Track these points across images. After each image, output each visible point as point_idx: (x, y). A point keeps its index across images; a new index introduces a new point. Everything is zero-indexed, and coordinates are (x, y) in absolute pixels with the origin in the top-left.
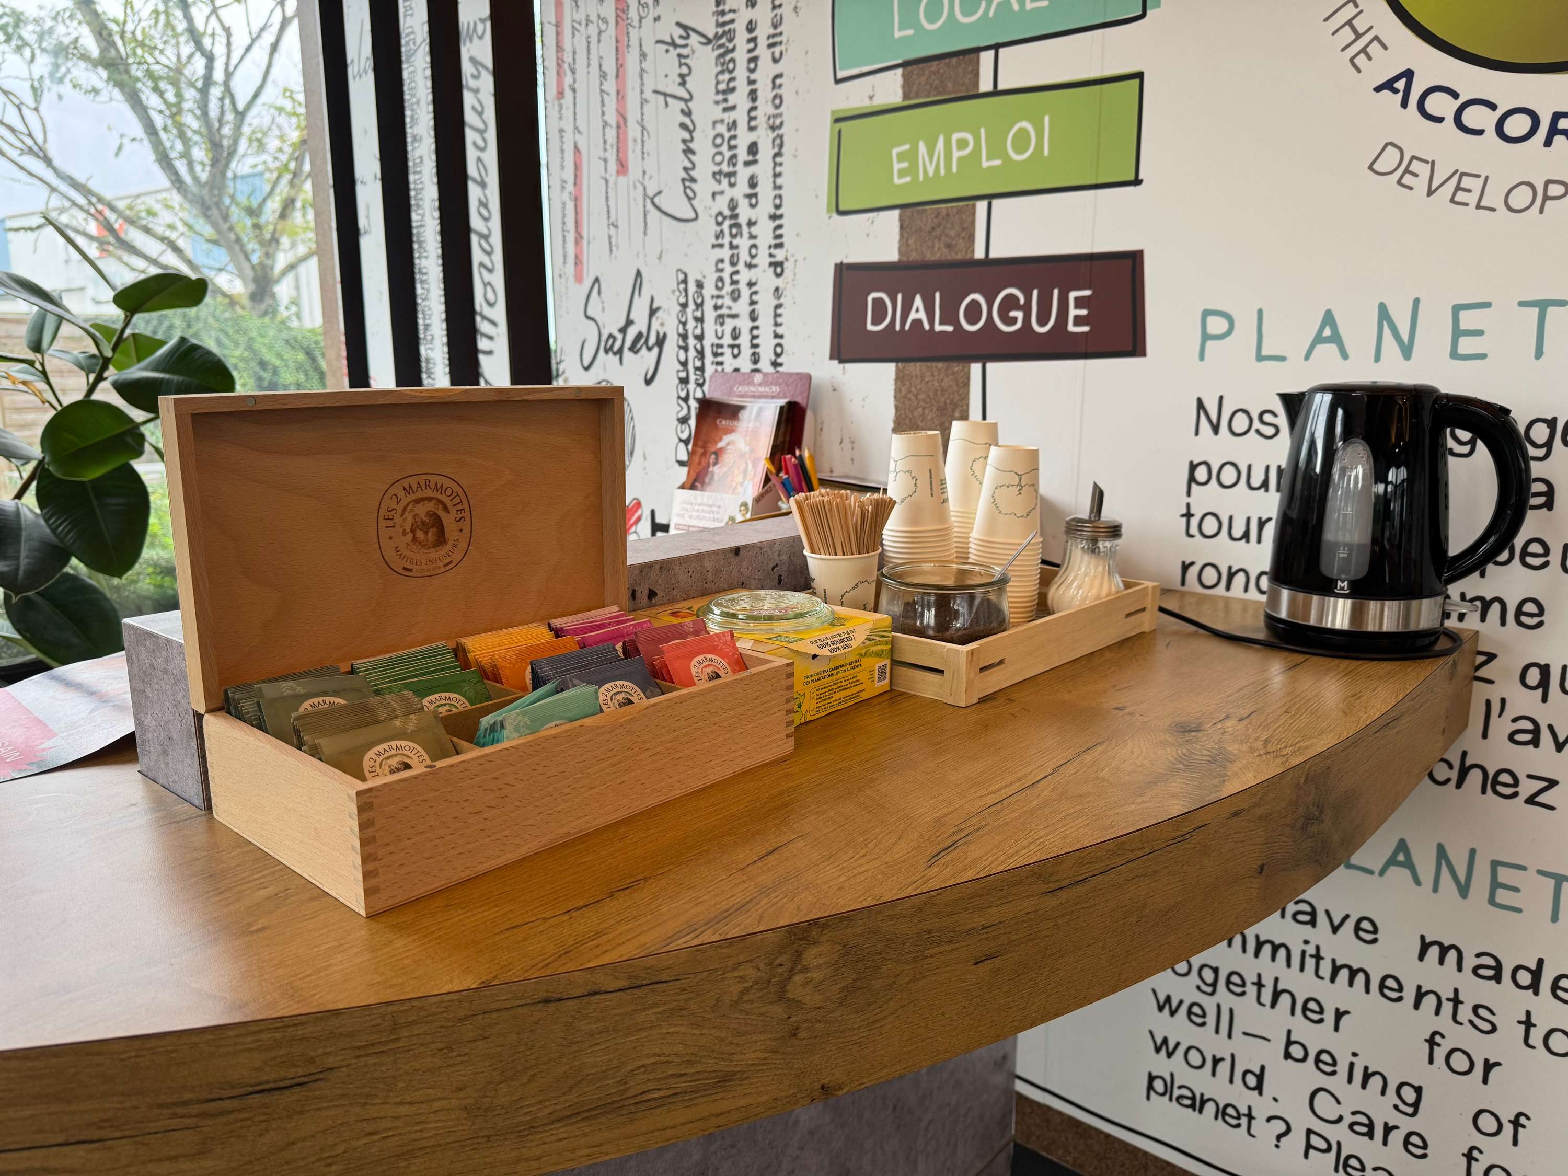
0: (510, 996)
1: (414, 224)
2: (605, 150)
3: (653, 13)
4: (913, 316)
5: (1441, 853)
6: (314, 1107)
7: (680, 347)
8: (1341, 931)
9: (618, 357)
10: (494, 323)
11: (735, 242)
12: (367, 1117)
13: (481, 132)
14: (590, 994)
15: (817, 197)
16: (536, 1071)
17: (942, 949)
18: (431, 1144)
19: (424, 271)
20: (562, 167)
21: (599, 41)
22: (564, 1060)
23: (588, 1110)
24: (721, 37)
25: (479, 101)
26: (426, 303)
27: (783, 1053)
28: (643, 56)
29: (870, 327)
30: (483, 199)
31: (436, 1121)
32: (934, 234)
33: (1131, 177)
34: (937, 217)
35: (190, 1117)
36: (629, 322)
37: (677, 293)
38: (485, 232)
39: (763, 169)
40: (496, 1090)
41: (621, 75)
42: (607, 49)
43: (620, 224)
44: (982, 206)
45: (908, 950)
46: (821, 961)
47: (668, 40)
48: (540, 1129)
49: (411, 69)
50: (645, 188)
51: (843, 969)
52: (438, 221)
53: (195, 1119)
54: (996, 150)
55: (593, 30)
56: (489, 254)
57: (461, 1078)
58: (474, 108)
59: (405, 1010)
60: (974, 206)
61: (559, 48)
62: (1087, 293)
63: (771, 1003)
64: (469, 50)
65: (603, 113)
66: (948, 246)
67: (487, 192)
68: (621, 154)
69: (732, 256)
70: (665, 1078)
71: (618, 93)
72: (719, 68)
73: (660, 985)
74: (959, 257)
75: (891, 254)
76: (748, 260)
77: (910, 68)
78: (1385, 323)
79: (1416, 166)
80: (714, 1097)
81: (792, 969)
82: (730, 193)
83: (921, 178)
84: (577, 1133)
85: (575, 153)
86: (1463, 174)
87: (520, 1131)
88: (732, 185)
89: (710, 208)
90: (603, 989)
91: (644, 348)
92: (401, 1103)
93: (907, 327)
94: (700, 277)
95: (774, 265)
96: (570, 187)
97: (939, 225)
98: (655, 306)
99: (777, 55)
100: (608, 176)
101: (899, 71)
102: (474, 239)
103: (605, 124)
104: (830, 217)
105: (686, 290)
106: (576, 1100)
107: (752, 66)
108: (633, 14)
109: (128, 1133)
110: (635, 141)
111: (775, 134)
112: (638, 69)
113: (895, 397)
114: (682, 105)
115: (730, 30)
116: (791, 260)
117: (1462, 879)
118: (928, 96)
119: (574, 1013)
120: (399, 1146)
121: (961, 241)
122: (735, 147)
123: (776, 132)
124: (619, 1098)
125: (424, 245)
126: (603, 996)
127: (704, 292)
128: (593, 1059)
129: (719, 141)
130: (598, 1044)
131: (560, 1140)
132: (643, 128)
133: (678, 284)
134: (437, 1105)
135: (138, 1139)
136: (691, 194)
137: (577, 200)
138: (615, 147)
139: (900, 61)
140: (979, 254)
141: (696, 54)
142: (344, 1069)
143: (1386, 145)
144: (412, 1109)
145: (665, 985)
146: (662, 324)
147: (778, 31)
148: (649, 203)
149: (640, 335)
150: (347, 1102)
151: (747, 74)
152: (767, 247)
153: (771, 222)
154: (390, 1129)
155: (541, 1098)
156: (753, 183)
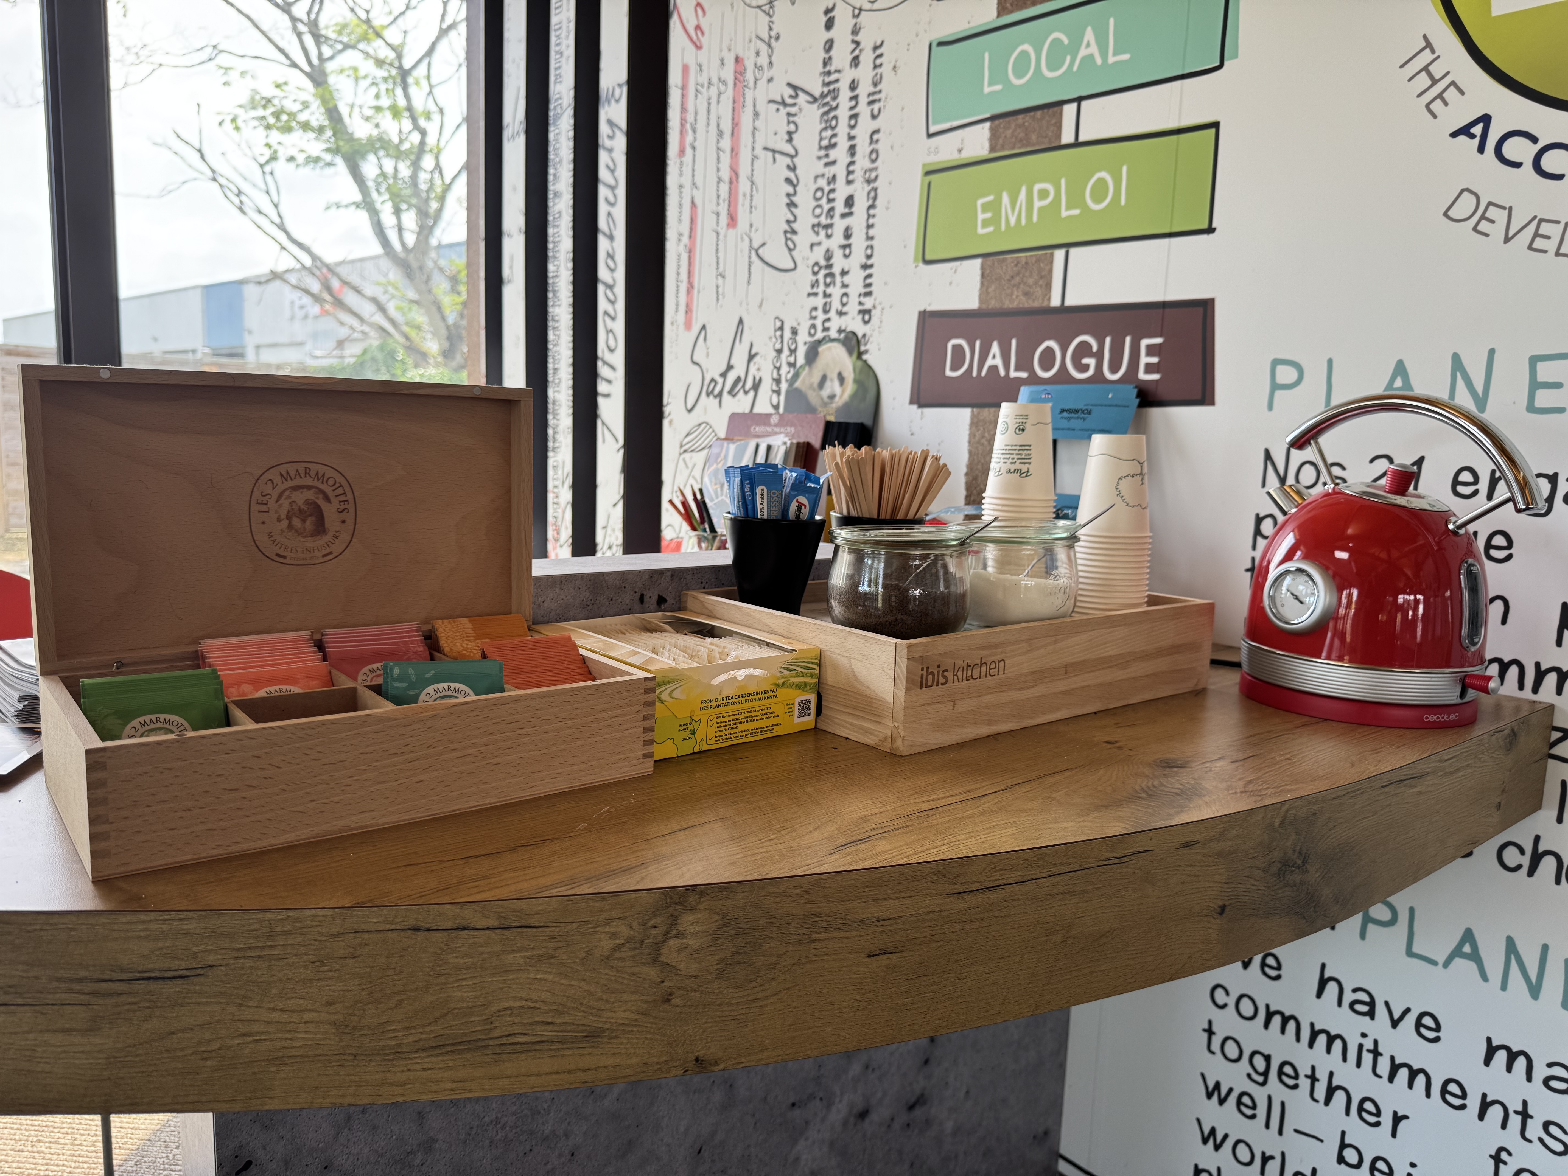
0: (381, 919)
1: (550, 275)
2: (718, 204)
3: (767, 75)
4: (990, 362)
5: (1511, 947)
6: (193, 1000)
7: (774, 391)
8: (1402, 1025)
9: (718, 400)
10: (613, 368)
11: (829, 291)
12: (243, 1017)
13: (612, 188)
14: (458, 929)
15: (905, 247)
16: (403, 997)
17: (831, 935)
18: (299, 1054)
19: (556, 318)
20: (680, 221)
21: (718, 102)
22: (431, 990)
23: (453, 1044)
24: (826, 96)
25: (613, 160)
26: (557, 348)
27: (655, 1018)
28: (756, 114)
29: (949, 373)
30: (611, 252)
31: (306, 1032)
32: (1013, 282)
33: (1205, 226)
34: (1016, 265)
35: (83, 994)
36: (730, 367)
37: (774, 340)
38: (610, 282)
39: (858, 221)
40: (364, 1010)
41: (735, 133)
42: (725, 109)
43: (727, 274)
44: (1059, 254)
45: (793, 931)
46: (697, 929)
47: (779, 99)
48: (404, 1056)
49: (557, 131)
50: (751, 240)
51: (722, 941)
52: (571, 272)
53: (87, 997)
54: (1075, 200)
55: (714, 91)
56: (613, 303)
57: (331, 993)
58: (608, 166)
59: (281, 919)
60: (1052, 255)
61: (684, 109)
62: (1158, 340)
63: (644, 964)
64: (607, 113)
65: (718, 170)
66: (1026, 294)
67: (615, 244)
68: (731, 208)
69: (825, 304)
70: (531, 1024)
71: (732, 150)
72: (823, 125)
73: (529, 930)
74: (1036, 304)
75: (972, 302)
76: (840, 308)
77: (997, 122)
78: (1458, 374)
79: (1492, 213)
80: (581, 1051)
81: (668, 932)
82: (827, 244)
83: (1003, 227)
84: (441, 1066)
85: (692, 208)
86: (1541, 221)
87: (385, 1055)
88: (829, 236)
89: (808, 259)
90: (472, 925)
91: (741, 392)
92: (274, 1009)
93: (984, 373)
94: (795, 325)
95: (863, 312)
96: (685, 239)
97: (1018, 274)
98: (753, 352)
99: (876, 112)
100: (719, 229)
101: (987, 125)
102: (601, 289)
103: (720, 180)
104: (916, 267)
105: (782, 337)
106: (442, 1032)
107: (853, 122)
108: (749, 76)
109: (30, 1001)
110: (745, 195)
111: (870, 187)
112: (751, 127)
113: (970, 442)
114: (788, 161)
115: (834, 89)
116: (879, 308)
117: (1533, 978)
118: (1013, 148)
119: (442, 945)
120: (270, 1051)
121: (1038, 289)
122: (833, 200)
123: (872, 185)
124: (484, 1037)
125: (558, 295)
126: (472, 932)
127: (798, 338)
128: (460, 994)
129: (819, 194)
130: (465, 979)
131: (424, 1070)
132: (753, 183)
133: (776, 331)
134: (307, 1016)
135: (37, 1008)
136: (791, 245)
137: (691, 252)
138: (727, 202)
139: (987, 115)
140: (1055, 302)
141: (803, 112)
142: (223, 968)
143: (1462, 191)
144: (285, 1017)
145: (535, 930)
146: (759, 369)
147: (878, 89)
148: (753, 253)
149: (738, 379)
150: (224, 1001)
151: (847, 130)
152: (858, 294)
153: (862, 271)
154: (262, 1033)
155: (407, 1025)
156: (847, 235)
